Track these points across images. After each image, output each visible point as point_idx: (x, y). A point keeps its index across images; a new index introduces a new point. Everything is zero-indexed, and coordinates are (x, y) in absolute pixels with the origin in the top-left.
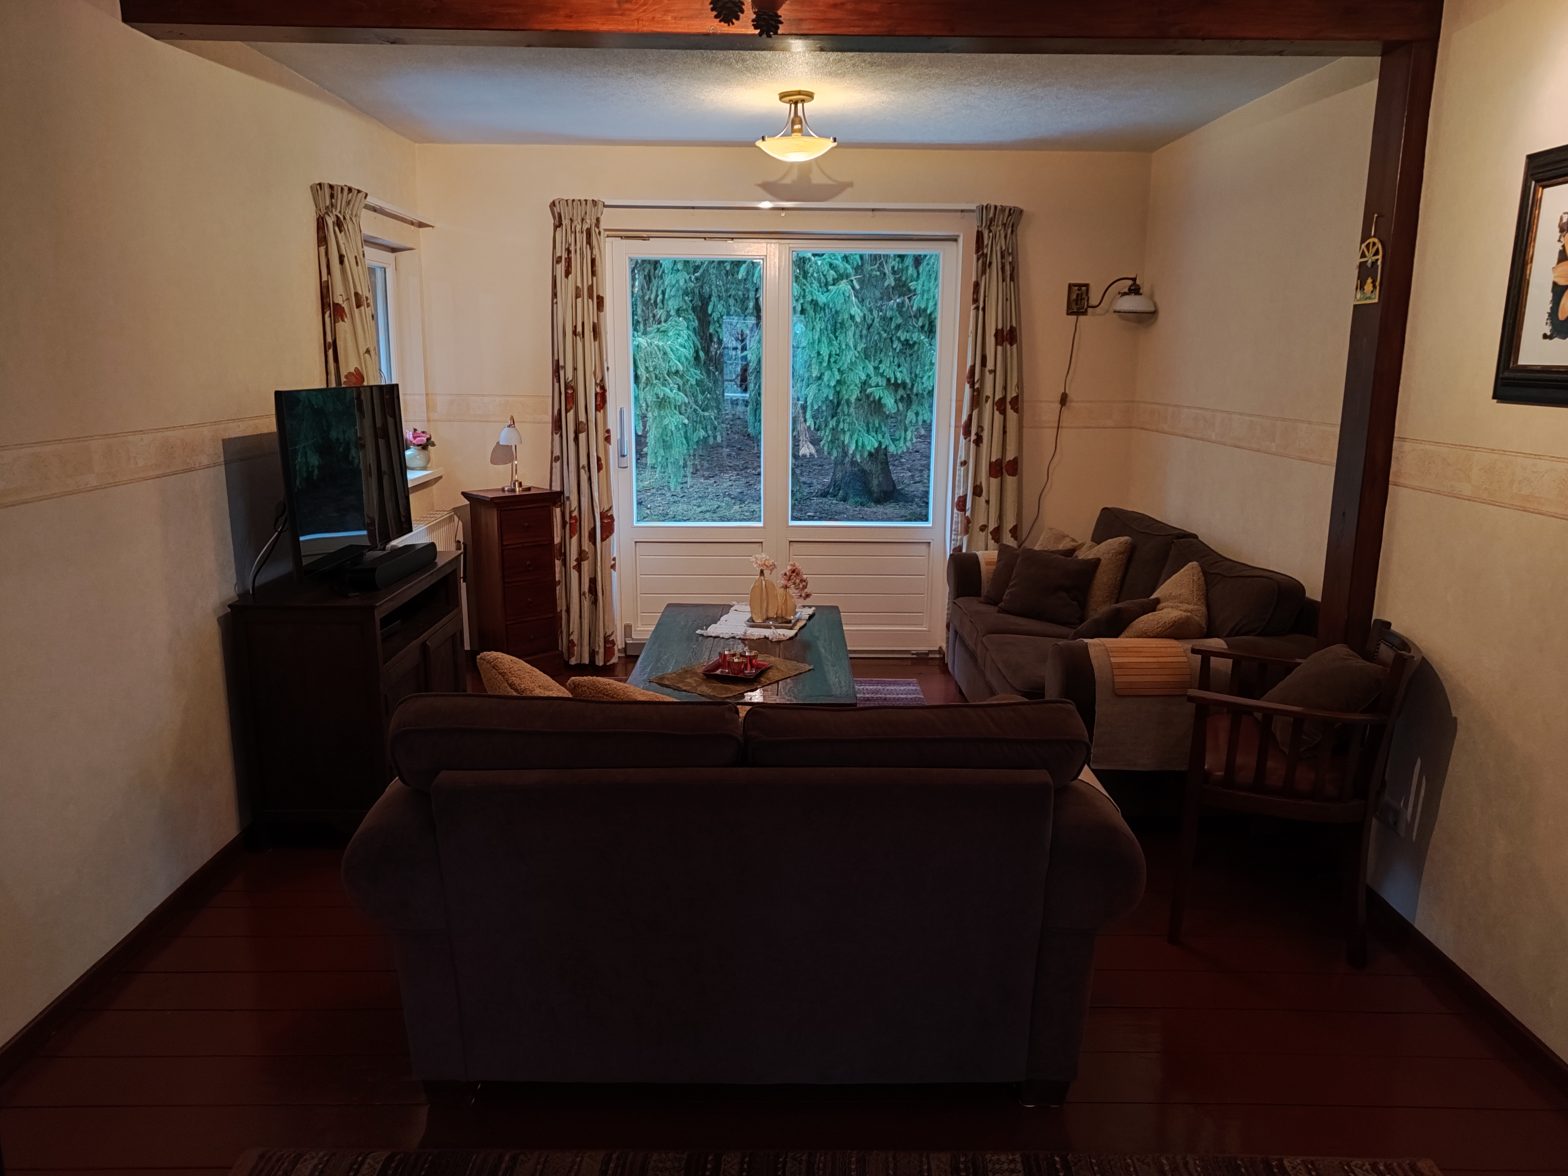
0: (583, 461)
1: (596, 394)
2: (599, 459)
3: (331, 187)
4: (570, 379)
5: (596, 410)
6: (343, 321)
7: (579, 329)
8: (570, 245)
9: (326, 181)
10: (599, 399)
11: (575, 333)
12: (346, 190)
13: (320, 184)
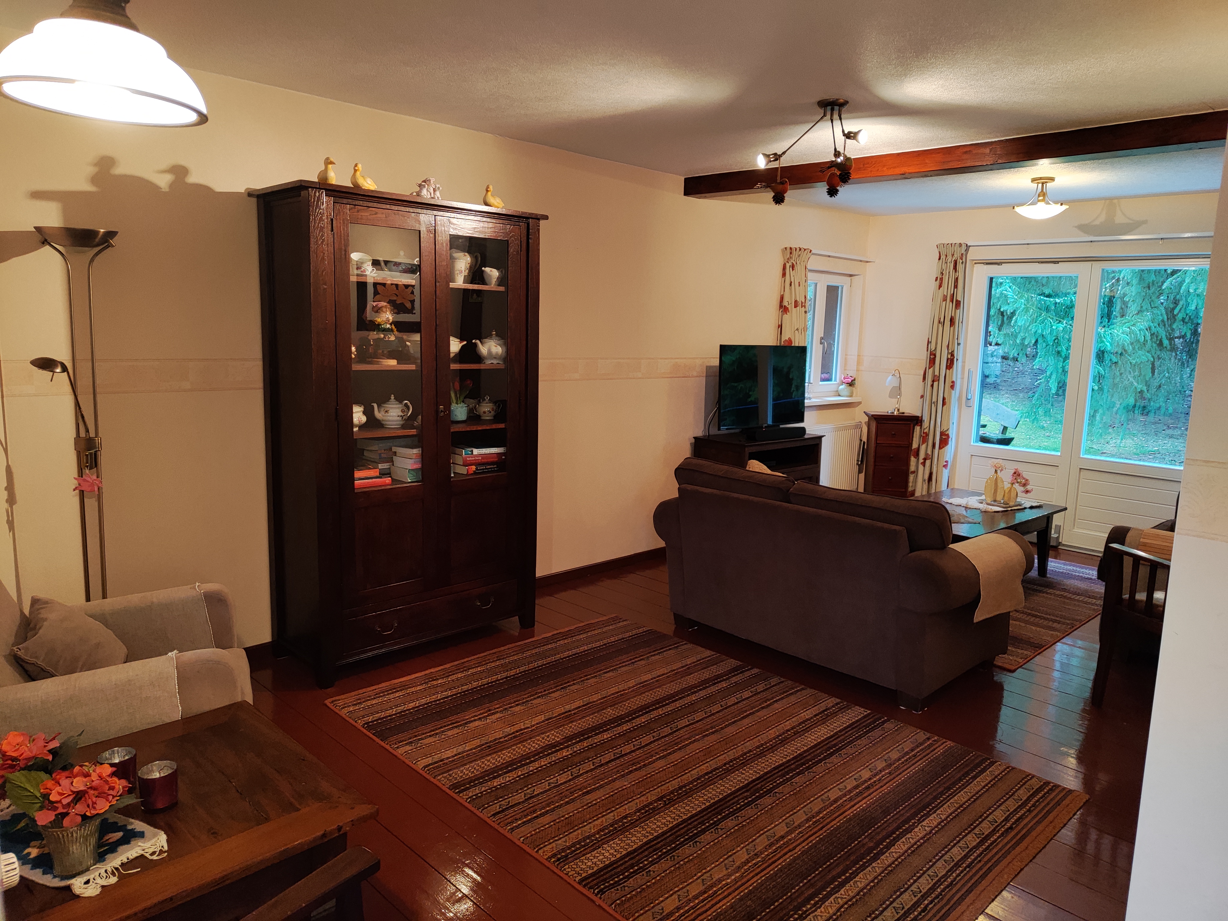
0: (934, 399)
1: (948, 359)
2: (944, 399)
3: (791, 248)
4: (933, 349)
5: (947, 368)
6: (786, 314)
7: (942, 320)
8: (943, 270)
9: (788, 246)
10: (949, 362)
11: (939, 322)
12: (798, 249)
13: (786, 248)
